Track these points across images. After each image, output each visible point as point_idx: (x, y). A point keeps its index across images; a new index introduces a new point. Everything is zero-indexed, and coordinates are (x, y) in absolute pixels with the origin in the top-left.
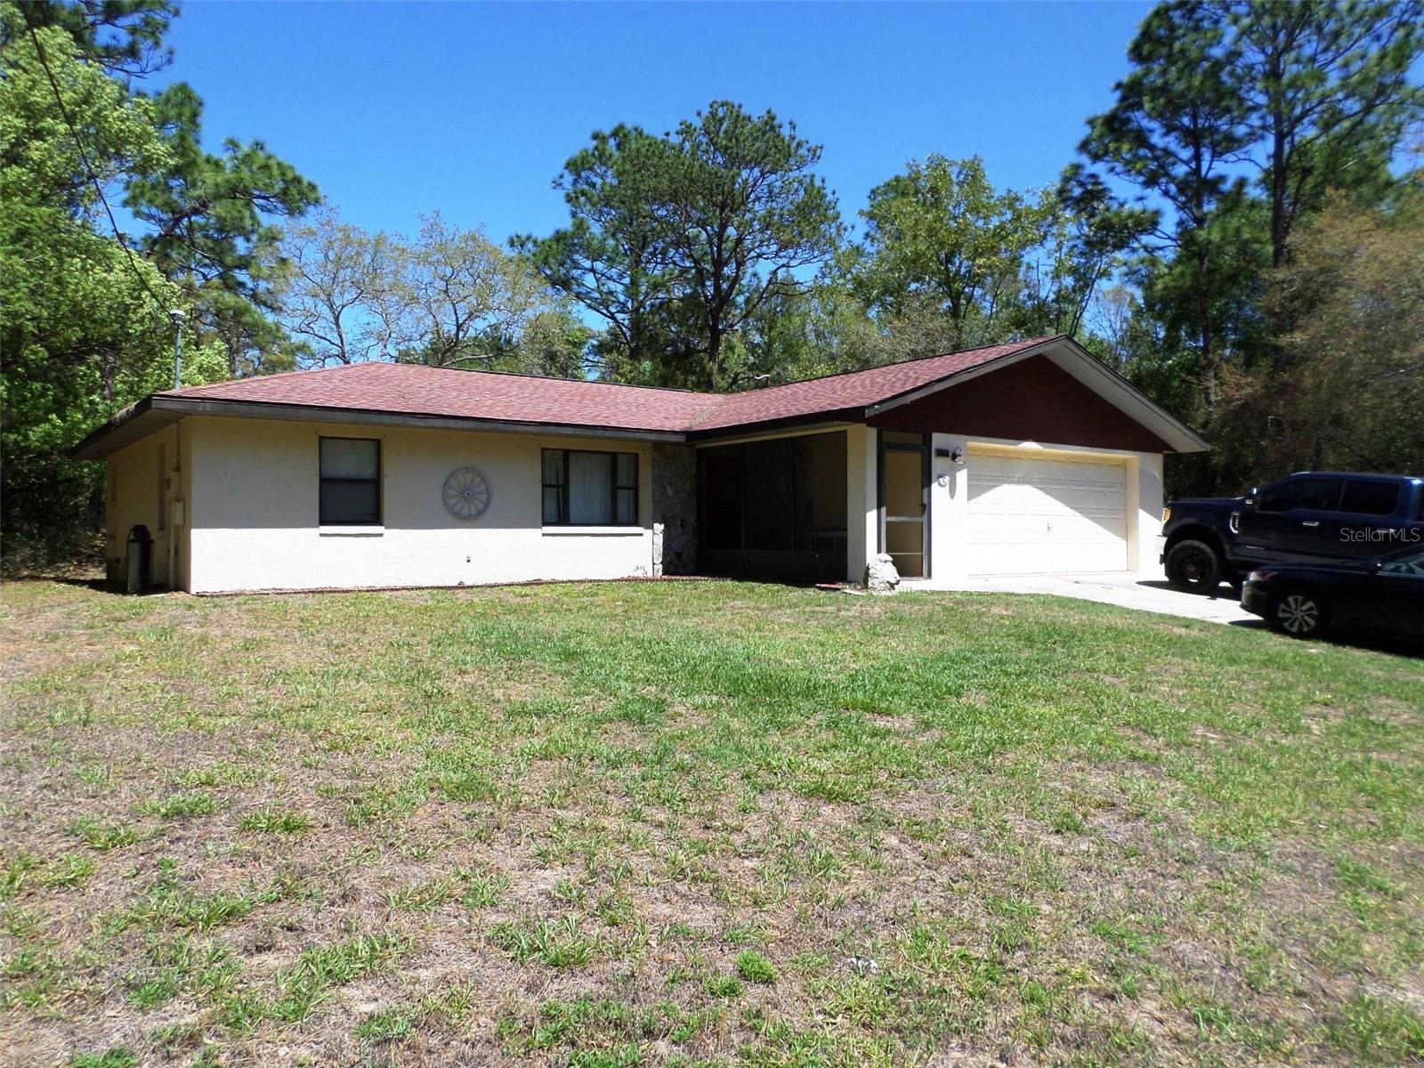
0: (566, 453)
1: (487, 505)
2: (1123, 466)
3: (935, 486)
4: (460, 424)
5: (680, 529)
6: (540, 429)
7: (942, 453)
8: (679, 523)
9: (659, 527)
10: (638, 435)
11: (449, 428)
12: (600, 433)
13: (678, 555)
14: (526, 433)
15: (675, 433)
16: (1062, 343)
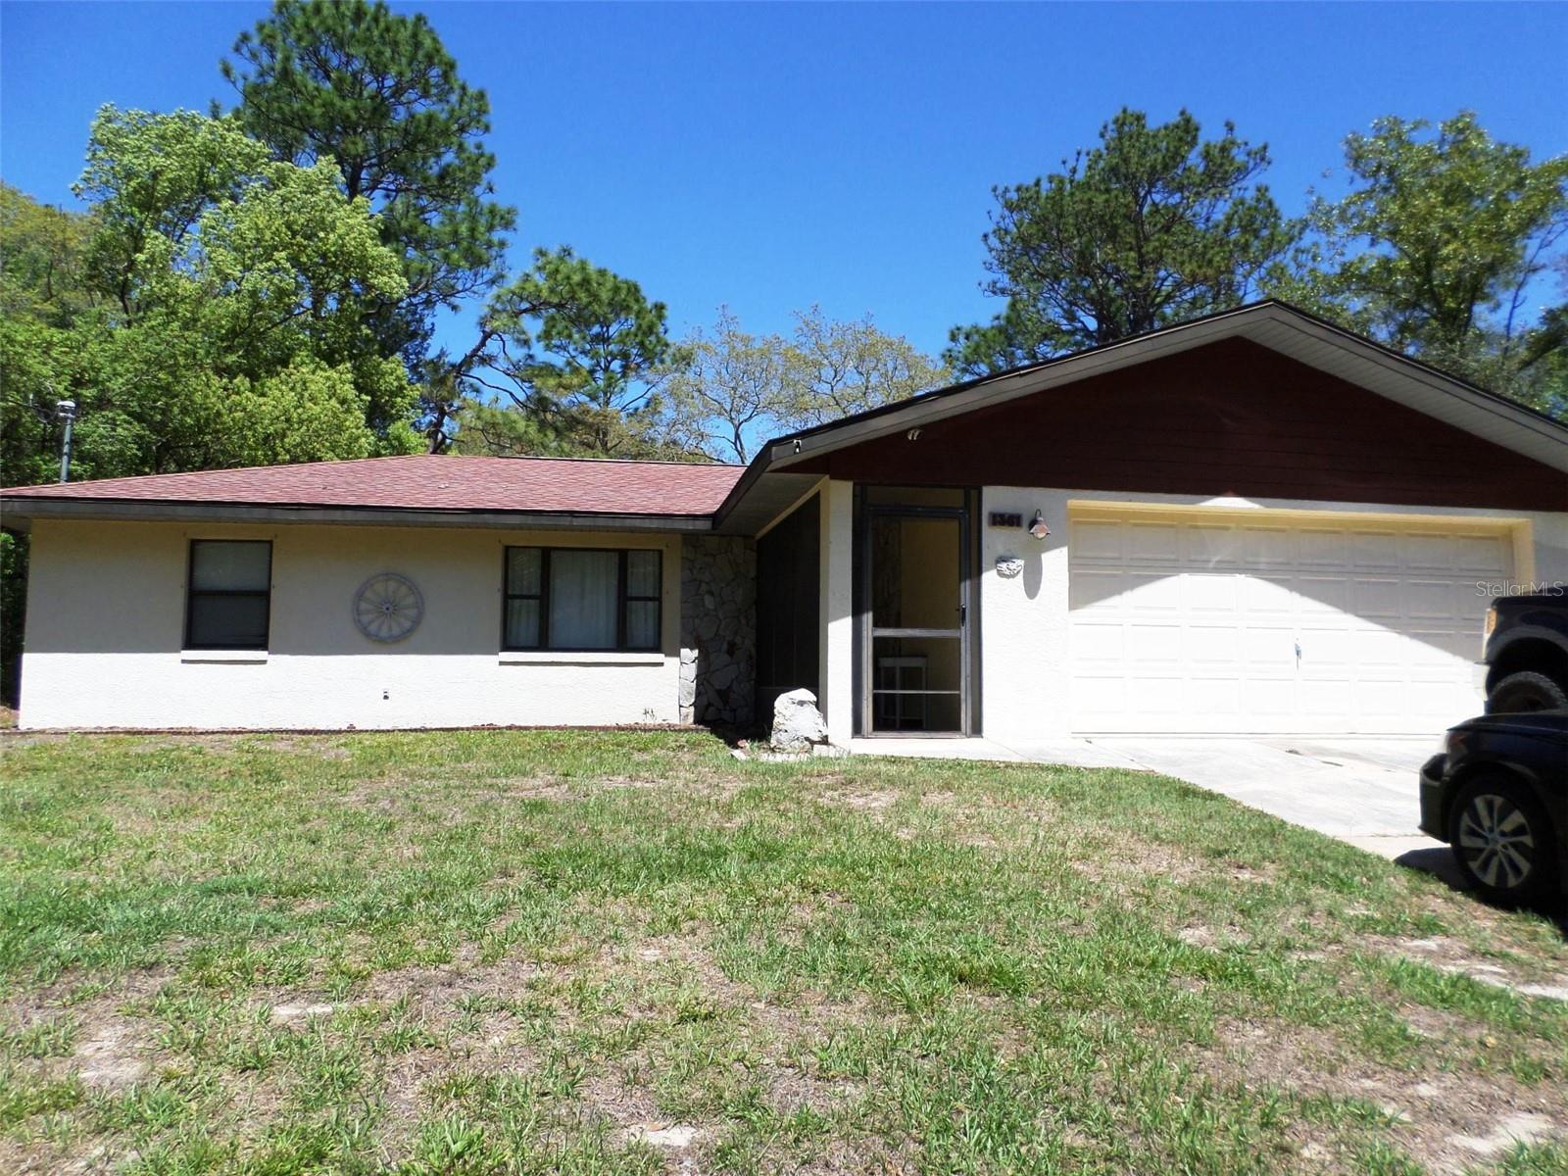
0: (546, 553)
1: (417, 622)
2: (1507, 537)
3: (989, 578)
4: (349, 515)
5: (726, 658)
6: (470, 518)
7: (1007, 520)
8: (725, 647)
9: (689, 654)
10: (628, 523)
11: (333, 522)
12: (566, 521)
13: (724, 695)
14: (450, 525)
15: (695, 517)
16: (1266, 313)
